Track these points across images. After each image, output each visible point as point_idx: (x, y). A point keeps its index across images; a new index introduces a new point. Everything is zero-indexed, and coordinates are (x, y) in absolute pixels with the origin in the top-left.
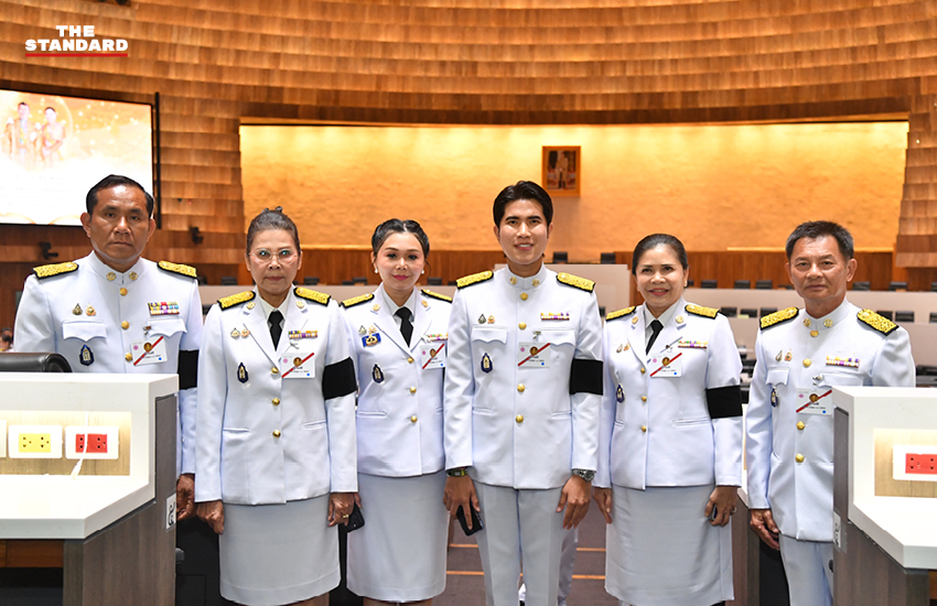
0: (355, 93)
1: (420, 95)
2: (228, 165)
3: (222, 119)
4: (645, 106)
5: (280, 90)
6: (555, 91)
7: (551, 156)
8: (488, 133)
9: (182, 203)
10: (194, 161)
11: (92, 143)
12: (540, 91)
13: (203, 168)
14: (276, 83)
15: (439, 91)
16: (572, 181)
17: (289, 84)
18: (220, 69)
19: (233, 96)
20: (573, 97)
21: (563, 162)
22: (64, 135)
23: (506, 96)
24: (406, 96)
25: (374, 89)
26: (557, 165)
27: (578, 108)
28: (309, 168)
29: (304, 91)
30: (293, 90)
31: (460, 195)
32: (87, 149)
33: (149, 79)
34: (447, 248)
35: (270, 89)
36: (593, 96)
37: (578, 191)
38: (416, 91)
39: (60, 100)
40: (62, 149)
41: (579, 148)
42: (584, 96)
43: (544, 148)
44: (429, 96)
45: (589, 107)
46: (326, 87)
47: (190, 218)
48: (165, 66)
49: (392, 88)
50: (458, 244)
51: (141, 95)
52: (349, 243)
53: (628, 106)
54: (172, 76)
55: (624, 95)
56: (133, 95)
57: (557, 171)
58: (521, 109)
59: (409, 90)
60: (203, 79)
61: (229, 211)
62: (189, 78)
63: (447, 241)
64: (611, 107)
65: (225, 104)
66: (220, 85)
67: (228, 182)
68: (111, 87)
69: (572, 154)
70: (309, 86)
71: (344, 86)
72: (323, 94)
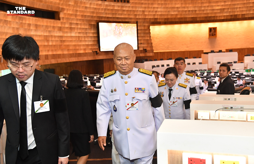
0: (171, 18)
1: (185, 18)
2: (148, 35)
3: (147, 26)
4: (233, 17)
5: (157, 18)
6: (213, 15)
7: (210, 29)
8: (196, 25)
9: (141, 44)
10: (142, 35)
11: (127, 33)
12: (210, 15)
13: (144, 36)
14: (156, 17)
15: (188, 17)
16: (215, 35)
17: (158, 17)
18: (146, 15)
19: (148, 20)
20: (217, 16)
21: (213, 30)
22: (123, 32)
23: (203, 17)
24: (182, 18)
25: (175, 17)
26: (212, 31)
27: (218, 19)
28: (158, 35)
29: (162, 18)
30: (160, 18)
31: (191, 38)
32: (126, 34)
33: (133, 18)
34: (188, 50)
35: (155, 18)
36: (222, 16)
37: (216, 36)
38: (184, 17)
39: (122, 24)
40: (123, 34)
41: (216, 27)
42: (219, 16)
43: (209, 28)
44: (186, 18)
45: (220, 18)
46: (166, 17)
47: (143, 47)
48: (136, 15)
49: (179, 17)
50: (190, 49)
51: (132, 22)
52: (167, 50)
53: (229, 18)
54: (137, 17)
55: (228, 15)
56: (131, 22)
57: (212, 32)
58: (205, 19)
59: (182, 17)
60: (143, 17)
61: (150, 45)
62: (140, 17)
63: (188, 49)
64: (225, 18)
65: (147, 22)
66: (146, 18)
67: (149, 39)
68: (127, 20)
69: (215, 29)
70: (162, 17)
71: (169, 17)
72: (165, 19)
